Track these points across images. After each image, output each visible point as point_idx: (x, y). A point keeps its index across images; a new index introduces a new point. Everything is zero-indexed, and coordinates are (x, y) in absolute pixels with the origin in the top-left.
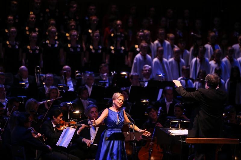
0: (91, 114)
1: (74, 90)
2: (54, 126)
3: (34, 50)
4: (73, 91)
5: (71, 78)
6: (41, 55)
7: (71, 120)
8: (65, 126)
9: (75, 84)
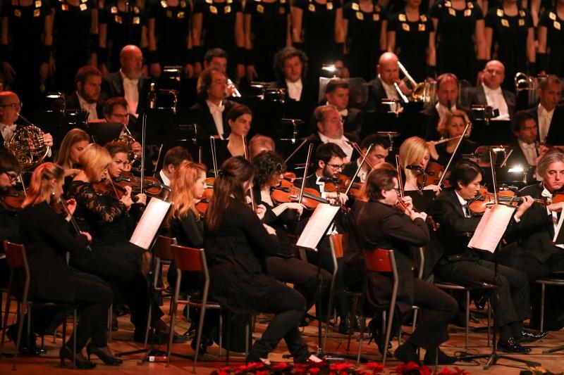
0: (549, 175)
1: (510, 118)
2: (463, 202)
3: (414, 25)
4: (508, 119)
5: (502, 88)
6: (432, 35)
7: (504, 187)
8: (489, 203)
9: (512, 104)
